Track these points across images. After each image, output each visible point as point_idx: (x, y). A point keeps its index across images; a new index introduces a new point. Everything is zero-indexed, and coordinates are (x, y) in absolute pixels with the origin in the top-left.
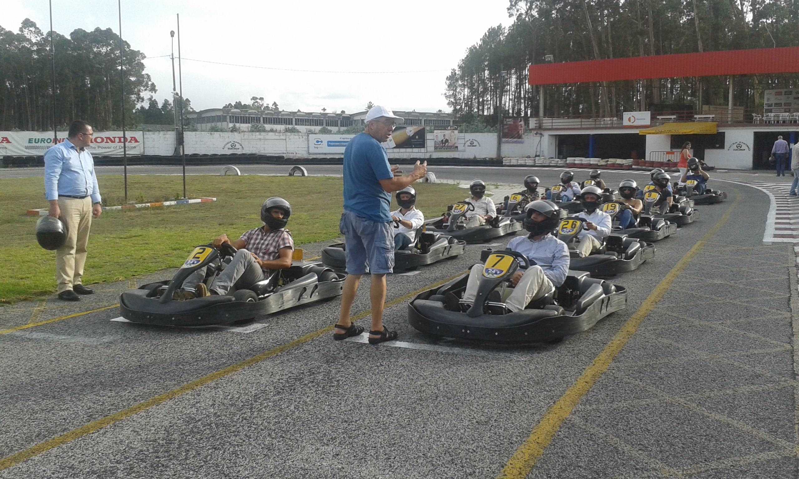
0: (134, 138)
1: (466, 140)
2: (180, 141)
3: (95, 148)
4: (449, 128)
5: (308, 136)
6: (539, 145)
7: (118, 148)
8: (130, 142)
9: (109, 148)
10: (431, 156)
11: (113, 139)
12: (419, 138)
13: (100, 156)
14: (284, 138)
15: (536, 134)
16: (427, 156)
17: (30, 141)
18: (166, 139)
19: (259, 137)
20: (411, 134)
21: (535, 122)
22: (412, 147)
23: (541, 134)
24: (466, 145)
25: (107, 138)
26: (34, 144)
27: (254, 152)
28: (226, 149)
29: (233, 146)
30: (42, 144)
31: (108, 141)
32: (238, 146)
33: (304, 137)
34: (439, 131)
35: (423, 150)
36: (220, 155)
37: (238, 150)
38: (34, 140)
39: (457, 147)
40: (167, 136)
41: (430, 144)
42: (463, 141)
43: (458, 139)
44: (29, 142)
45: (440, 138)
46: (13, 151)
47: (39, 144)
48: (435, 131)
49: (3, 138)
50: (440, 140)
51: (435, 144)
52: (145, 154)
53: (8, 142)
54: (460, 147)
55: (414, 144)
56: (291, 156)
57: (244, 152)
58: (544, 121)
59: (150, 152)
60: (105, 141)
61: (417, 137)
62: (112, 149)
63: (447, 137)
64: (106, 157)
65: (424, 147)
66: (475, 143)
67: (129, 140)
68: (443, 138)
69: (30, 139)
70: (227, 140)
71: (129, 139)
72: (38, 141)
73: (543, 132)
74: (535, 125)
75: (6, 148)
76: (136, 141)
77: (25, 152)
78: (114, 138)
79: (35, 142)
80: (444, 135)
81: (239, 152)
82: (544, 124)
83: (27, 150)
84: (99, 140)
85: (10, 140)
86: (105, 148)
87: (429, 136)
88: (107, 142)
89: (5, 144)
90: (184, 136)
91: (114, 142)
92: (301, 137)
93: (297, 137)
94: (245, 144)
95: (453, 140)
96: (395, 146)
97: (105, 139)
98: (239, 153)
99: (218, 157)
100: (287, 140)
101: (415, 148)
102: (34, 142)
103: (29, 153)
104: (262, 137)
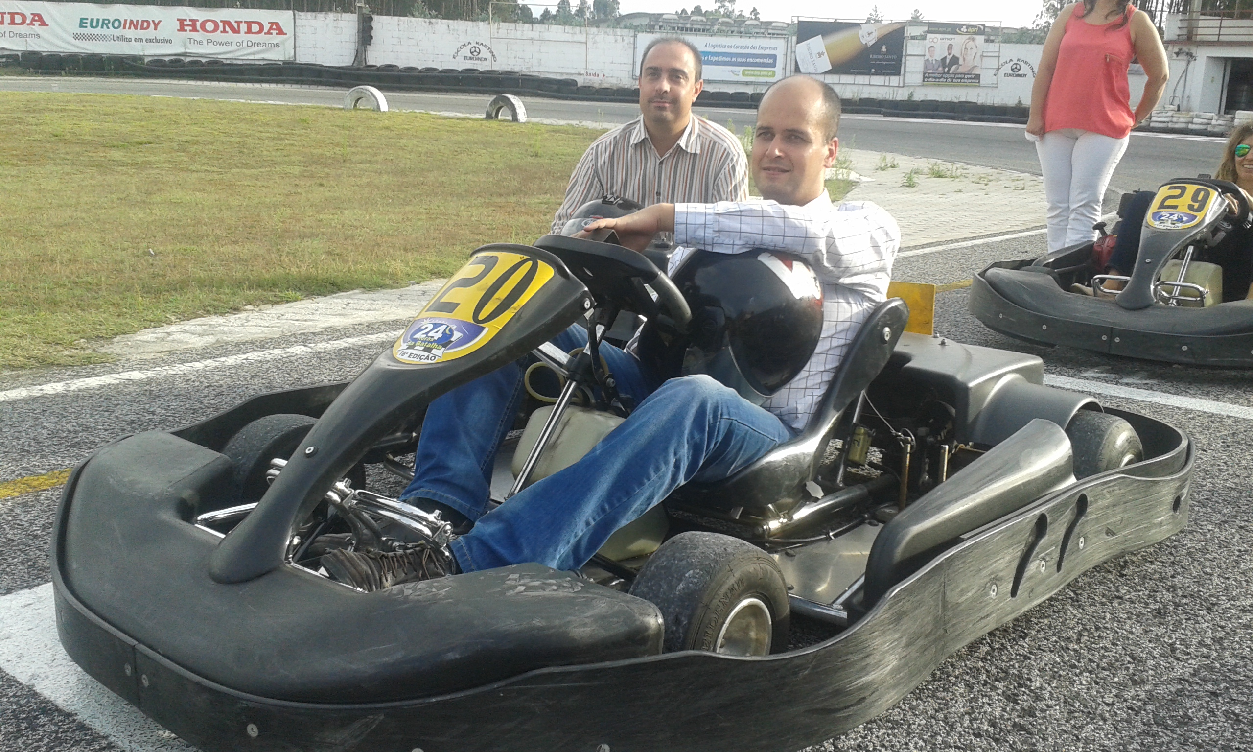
0: (277, 24)
1: (1002, 61)
2: (365, 36)
3: (200, 43)
4: (964, 29)
5: (635, 36)
6: (1182, 82)
7: (245, 44)
8: (269, 33)
9: (227, 43)
10: (911, 95)
11: (236, 25)
12: (888, 52)
13: (204, 60)
14: (584, 40)
15: (1177, 54)
16: (901, 95)
17: (82, 23)
18: (339, 31)
19: (531, 34)
20: (870, 41)
21: (1179, 24)
22: (869, 74)
23: (1190, 55)
24: (1002, 72)
25: (227, 23)
26: (89, 30)
27: (517, 69)
28: (460, 58)
29: (475, 53)
30: (104, 31)
31: (227, 29)
32: (484, 53)
33: (626, 40)
34: (939, 36)
35: (894, 80)
36: (442, 71)
37: (485, 63)
38: (89, 21)
39: (978, 77)
40: (341, 24)
41: (913, 67)
42: (994, 63)
43: (982, 56)
44: (81, 26)
45: (940, 53)
46: (52, 44)
47: (98, 31)
48: (929, 36)
49: (34, 15)
50: (939, 59)
51: (926, 67)
52: (298, 61)
53: (43, 24)
54: (987, 78)
55: (873, 66)
56: (596, 82)
57: (494, 68)
58: (1201, 24)
59: (305, 57)
60: (221, 28)
61: (884, 49)
62: (233, 47)
63: (956, 52)
64: (215, 62)
65: (898, 73)
66: (1024, 69)
67: (266, 30)
68: (946, 54)
69: (82, 19)
70: (464, 39)
71: (266, 28)
72: (97, 26)
73: (1195, 51)
74: (1178, 32)
75: (38, 36)
76: (281, 32)
77: (73, 45)
78: (239, 22)
79: (92, 27)
80: (950, 47)
81: (482, 67)
82: (1200, 31)
83: (77, 42)
84: (210, 26)
85: (46, 20)
86: (221, 44)
87: (911, 48)
88: (224, 31)
89: (37, 28)
90: (374, 24)
91: (238, 32)
92: (619, 38)
93: (611, 38)
94: (499, 49)
95: (969, 58)
96: (830, 68)
97: (221, 25)
98: (481, 69)
99: (435, 74)
100: (590, 44)
101: (876, 74)
102: (88, 25)
103: (78, 47)
104: (535, 35)
